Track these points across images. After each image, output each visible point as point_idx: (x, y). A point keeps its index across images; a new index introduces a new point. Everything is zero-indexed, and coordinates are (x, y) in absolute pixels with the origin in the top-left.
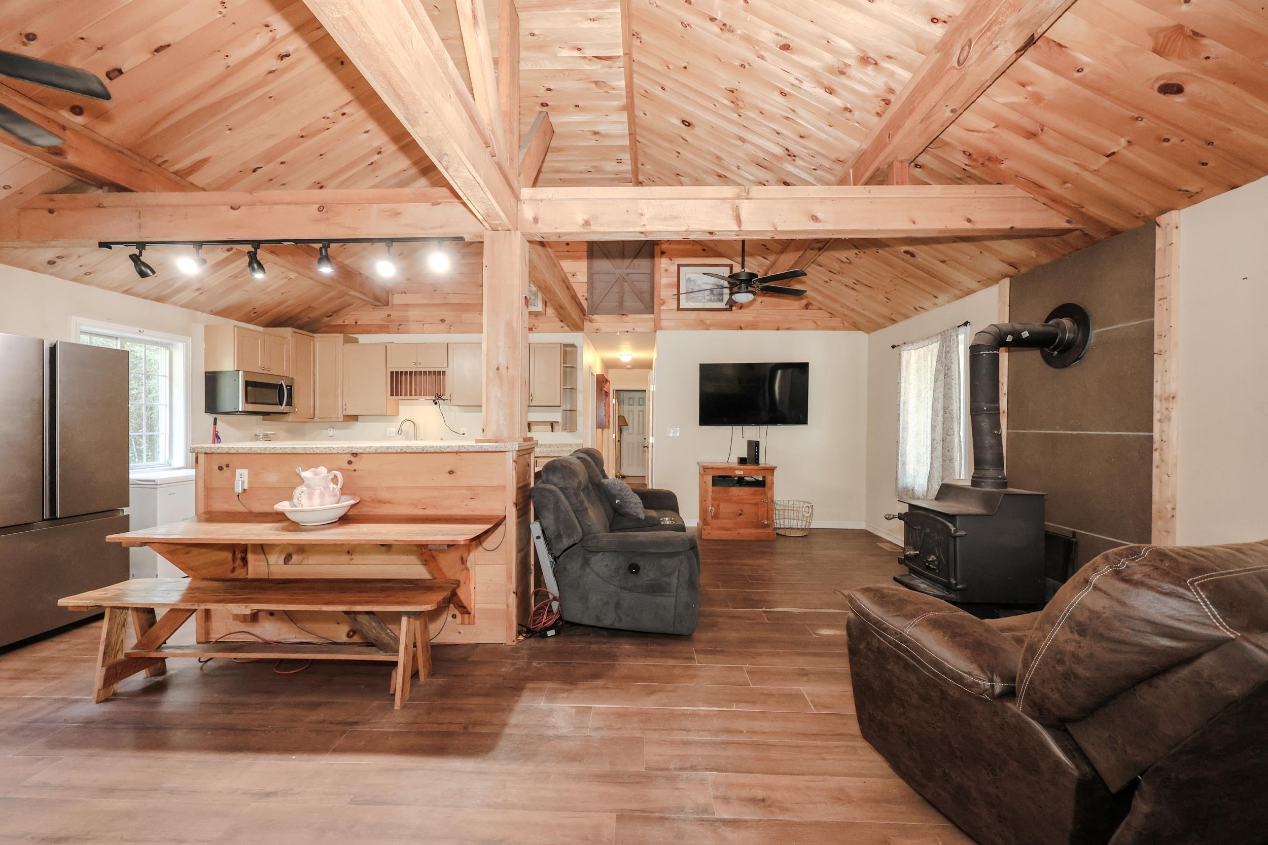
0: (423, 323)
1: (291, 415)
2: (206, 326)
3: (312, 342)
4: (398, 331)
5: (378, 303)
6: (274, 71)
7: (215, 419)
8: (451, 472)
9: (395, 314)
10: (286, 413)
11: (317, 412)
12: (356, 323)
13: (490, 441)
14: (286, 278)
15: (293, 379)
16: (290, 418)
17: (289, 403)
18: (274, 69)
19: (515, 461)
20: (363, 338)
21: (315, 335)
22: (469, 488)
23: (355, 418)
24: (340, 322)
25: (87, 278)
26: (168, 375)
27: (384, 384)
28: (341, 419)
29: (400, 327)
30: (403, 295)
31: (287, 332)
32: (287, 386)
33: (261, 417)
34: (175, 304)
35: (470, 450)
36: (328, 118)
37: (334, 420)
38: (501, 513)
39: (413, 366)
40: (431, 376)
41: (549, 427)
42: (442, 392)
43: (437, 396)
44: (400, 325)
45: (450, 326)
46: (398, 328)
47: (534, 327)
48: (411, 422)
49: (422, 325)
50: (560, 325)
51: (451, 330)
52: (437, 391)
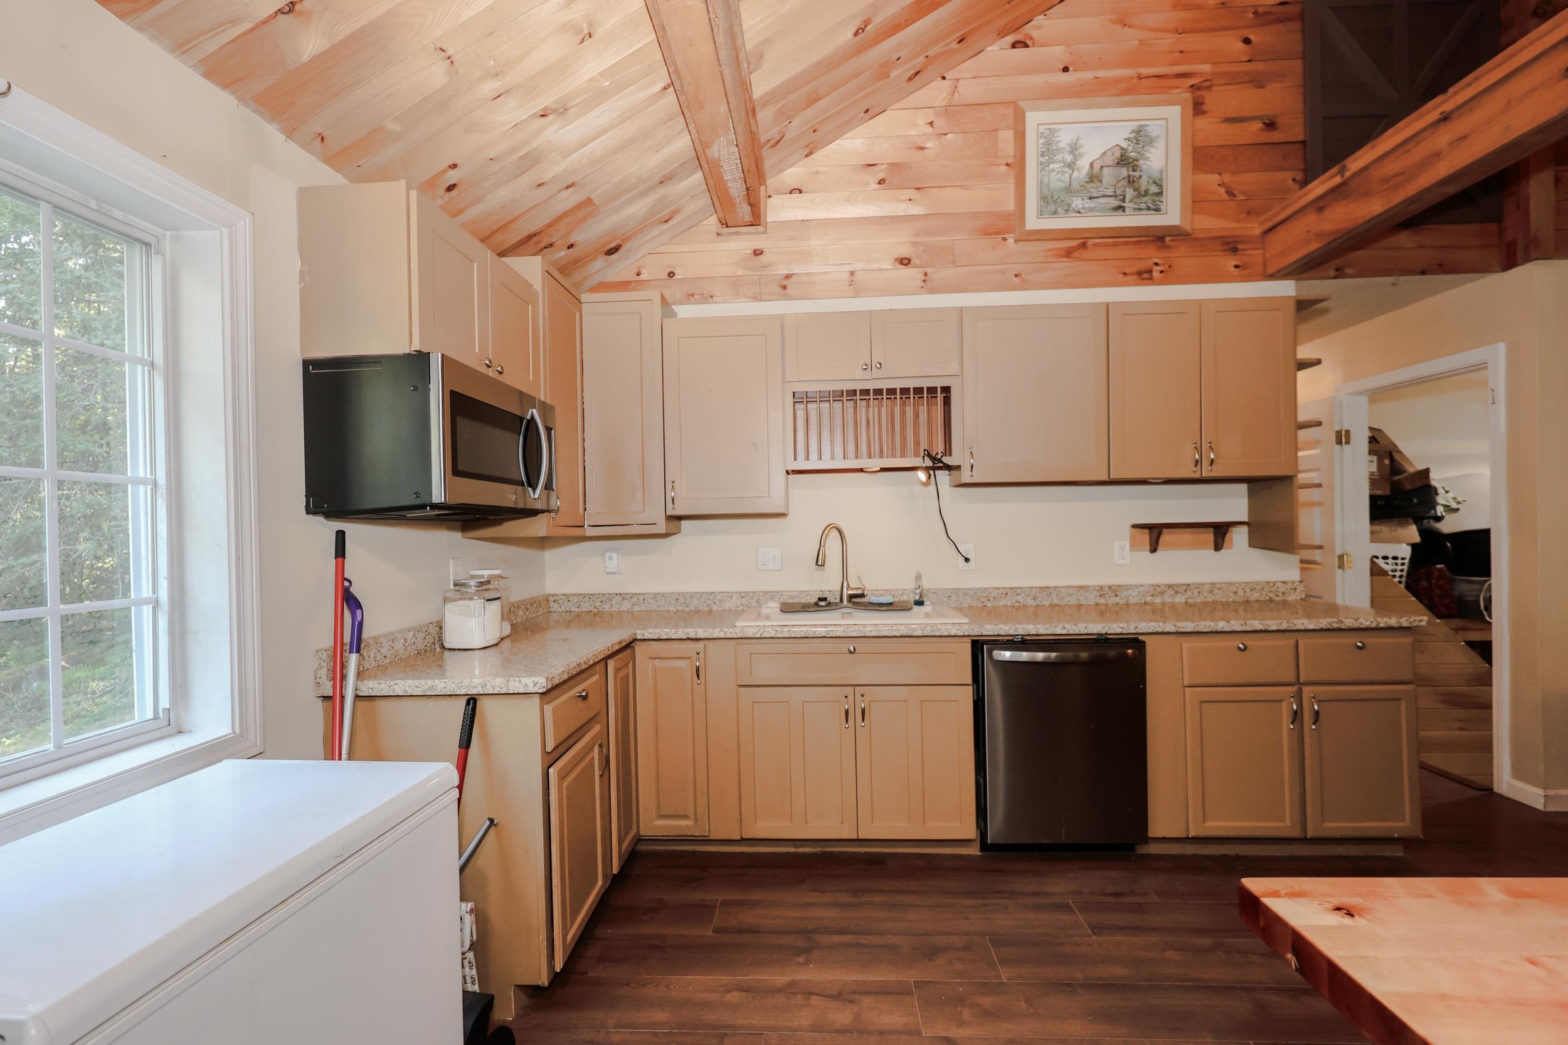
0: (850, 269)
3: (577, 315)
4: (783, 294)
7: (343, 537)
9: (775, 247)
10: (539, 512)
11: (591, 511)
12: (671, 274)
15: (552, 408)
17: (549, 481)
24: (630, 275)
29: (787, 282)
30: (796, 197)
32: (545, 427)
39: (859, 374)
40: (907, 408)
41: (1209, 536)
42: (939, 448)
43: (929, 456)
44: (788, 277)
45: (926, 274)
46: (784, 286)
47: (1156, 268)
48: (837, 531)
49: (848, 275)
50: (1230, 262)
51: (927, 285)
52: (924, 445)
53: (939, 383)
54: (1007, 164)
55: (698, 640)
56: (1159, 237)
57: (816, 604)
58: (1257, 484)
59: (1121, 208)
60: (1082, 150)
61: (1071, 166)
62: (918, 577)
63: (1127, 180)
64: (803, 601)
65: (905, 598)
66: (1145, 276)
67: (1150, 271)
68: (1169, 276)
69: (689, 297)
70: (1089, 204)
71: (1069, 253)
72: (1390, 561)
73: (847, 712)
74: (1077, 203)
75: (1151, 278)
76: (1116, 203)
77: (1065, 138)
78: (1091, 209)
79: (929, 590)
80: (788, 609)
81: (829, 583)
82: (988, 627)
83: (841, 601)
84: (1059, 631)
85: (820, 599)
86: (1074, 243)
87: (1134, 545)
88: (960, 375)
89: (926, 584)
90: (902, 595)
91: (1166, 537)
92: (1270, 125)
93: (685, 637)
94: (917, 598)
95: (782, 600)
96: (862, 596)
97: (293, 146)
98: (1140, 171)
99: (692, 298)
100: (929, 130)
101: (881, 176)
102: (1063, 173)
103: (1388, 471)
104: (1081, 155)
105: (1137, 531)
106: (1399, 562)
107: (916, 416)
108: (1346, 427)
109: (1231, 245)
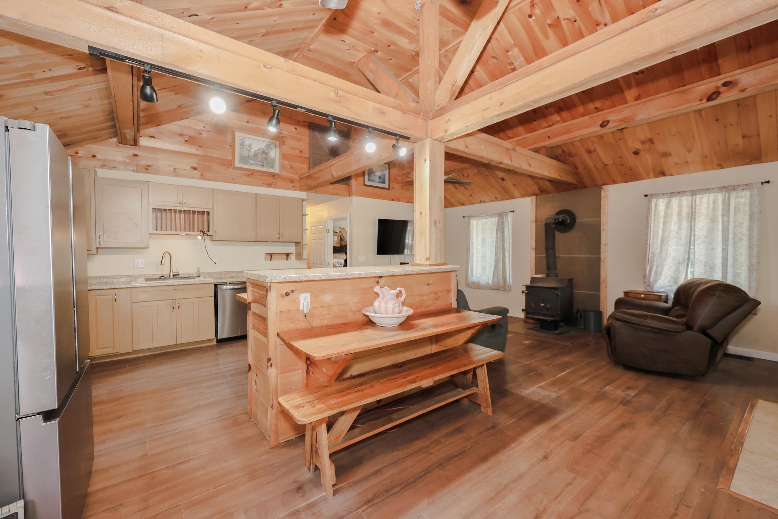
4: (147, 172)
8: (428, 285)
9: (142, 155)
12: (94, 156)
22: (436, 293)
30: (152, 139)
35: (437, 271)
39: (178, 205)
40: (195, 215)
41: (285, 257)
42: (206, 229)
43: (202, 232)
44: (149, 166)
45: (202, 174)
46: (147, 169)
47: (272, 184)
48: (168, 254)
49: (173, 169)
50: (291, 185)
51: (202, 177)
52: (201, 228)
53: (206, 210)
54: (230, 146)
55: (115, 289)
56: (273, 175)
57: (160, 278)
58: (297, 243)
59: (263, 165)
60: (252, 147)
61: (249, 150)
62: (198, 268)
63: (265, 158)
64: (154, 277)
65: (194, 275)
66: (269, 185)
67: (271, 184)
68: (276, 186)
69: (103, 166)
70: (254, 162)
71: (248, 175)
72: (339, 264)
73: (173, 308)
74: (251, 161)
75: (271, 186)
76: (262, 164)
77: (247, 142)
78: (255, 164)
79: (202, 273)
80: (147, 280)
81: (165, 271)
82: (219, 280)
83: (170, 277)
84: (239, 280)
85: (161, 276)
86: (250, 173)
87: (266, 259)
88: (213, 209)
89: (201, 271)
90: (193, 274)
91: (274, 257)
92: (301, 152)
93: (110, 288)
94: (198, 275)
95: (145, 277)
96: (178, 275)
98: (268, 156)
99: (104, 167)
100: (203, 128)
101: (186, 139)
102: (247, 152)
103: (339, 240)
104: (252, 148)
105: (267, 255)
106: (341, 264)
107: (198, 218)
108: (328, 228)
109: (292, 181)
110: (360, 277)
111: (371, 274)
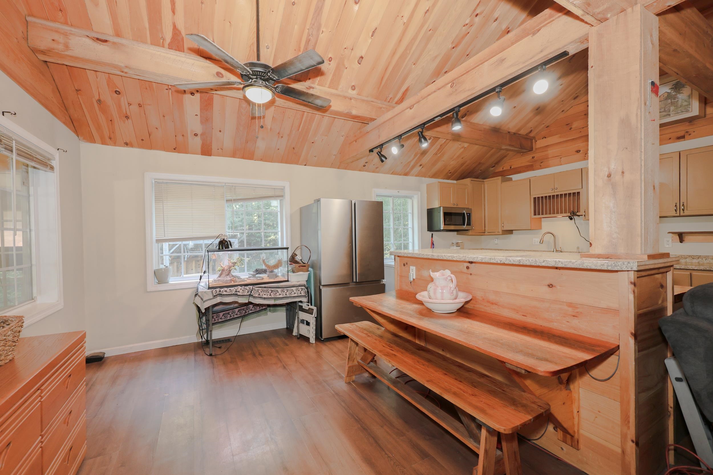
0: (561, 157)
1: (470, 231)
2: (427, 185)
3: (483, 185)
4: (541, 168)
5: (525, 151)
6: (428, 10)
7: (432, 234)
8: (550, 286)
9: (537, 155)
10: (467, 230)
11: (487, 229)
12: (511, 167)
13: (599, 256)
14: (462, 148)
15: (471, 209)
16: (470, 232)
17: (469, 224)
18: (427, 9)
19: (634, 284)
20: (515, 177)
21: (485, 180)
22: (570, 305)
23: (510, 232)
24: (501, 170)
25: (378, 169)
26: (411, 212)
27: (528, 207)
28: (501, 233)
29: (541, 164)
30: (544, 139)
31: (468, 181)
32: (467, 214)
33: (456, 233)
34: (413, 175)
35: (568, 266)
36: (467, 24)
37: (497, 233)
38: (613, 341)
39: (551, 191)
40: (566, 198)
42: (576, 210)
43: (573, 213)
46: (541, 166)
47: (687, 134)
49: (559, 159)
52: (572, 209)
53: (576, 191)
56: (689, 121)
59: (668, 115)
63: (671, 104)
66: (682, 138)
68: (691, 136)
75: (685, 138)
87: (673, 239)
88: (582, 188)
91: (687, 238)
97: (426, 178)
98: (678, 99)
99: (516, 173)
101: (571, 127)
110: (433, 258)
111: (442, 256)
